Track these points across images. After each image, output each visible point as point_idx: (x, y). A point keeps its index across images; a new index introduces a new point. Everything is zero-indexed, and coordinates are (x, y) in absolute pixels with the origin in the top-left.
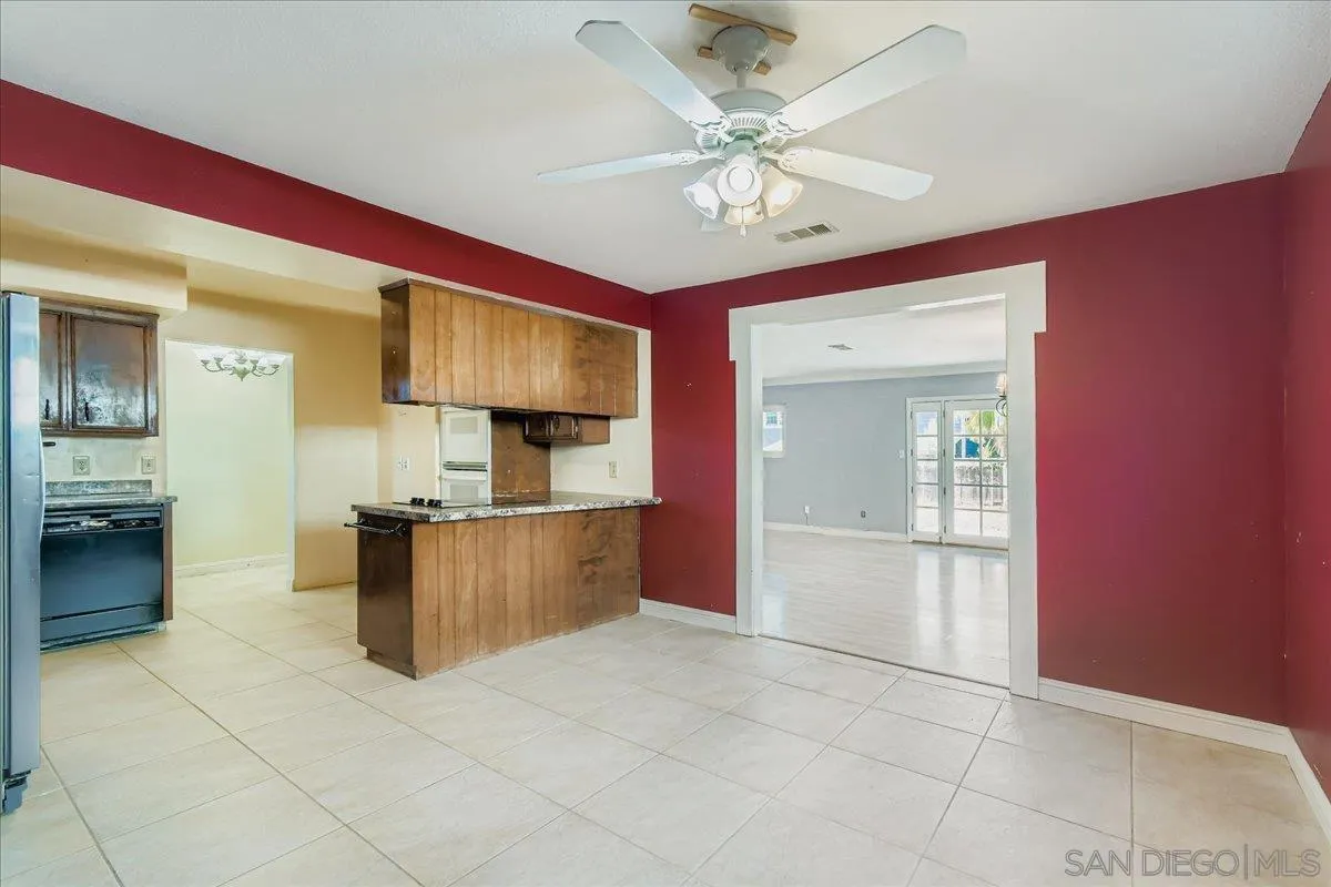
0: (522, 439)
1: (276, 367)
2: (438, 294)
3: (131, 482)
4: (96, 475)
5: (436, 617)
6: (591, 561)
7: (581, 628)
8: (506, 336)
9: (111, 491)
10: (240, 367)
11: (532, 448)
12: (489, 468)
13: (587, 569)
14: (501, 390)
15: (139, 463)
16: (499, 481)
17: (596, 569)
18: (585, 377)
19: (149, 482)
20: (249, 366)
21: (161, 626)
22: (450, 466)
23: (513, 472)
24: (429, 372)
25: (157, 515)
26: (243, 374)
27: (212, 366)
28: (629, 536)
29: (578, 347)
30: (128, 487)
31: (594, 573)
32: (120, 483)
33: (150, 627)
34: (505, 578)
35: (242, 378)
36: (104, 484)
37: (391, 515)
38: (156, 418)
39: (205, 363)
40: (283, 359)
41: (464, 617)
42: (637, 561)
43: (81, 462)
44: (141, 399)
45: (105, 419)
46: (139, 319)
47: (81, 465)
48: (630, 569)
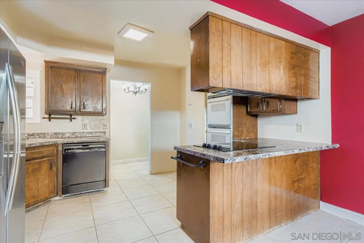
0: (245, 113)
1: (146, 90)
2: (224, 22)
3: (99, 132)
4: (89, 130)
5: (221, 219)
6: (298, 181)
7: (293, 220)
8: (258, 50)
9: (93, 136)
10: (135, 91)
11: (250, 117)
12: (231, 127)
13: (296, 184)
14: (256, 81)
15: (102, 125)
16: (236, 134)
17: (300, 185)
18: (295, 75)
19: (105, 132)
20: (137, 90)
21: (105, 189)
22: (211, 126)
23: (242, 129)
24: (219, 69)
25: (104, 146)
26: (136, 93)
27: (127, 91)
28: (315, 166)
29: (292, 58)
30: (98, 134)
31: (299, 187)
32: (96, 132)
33: (102, 189)
34: (256, 192)
35: (136, 94)
36: (91, 133)
37: (197, 155)
38: (106, 108)
39: (125, 90)
40: (148, 86)
41: (236, 218)
42: (319, 179)
43: (84, 125)
44: (101, 101)
45: (90, 109)
46: (100, 70)
47: (85, 126)
48: (315, 184)
